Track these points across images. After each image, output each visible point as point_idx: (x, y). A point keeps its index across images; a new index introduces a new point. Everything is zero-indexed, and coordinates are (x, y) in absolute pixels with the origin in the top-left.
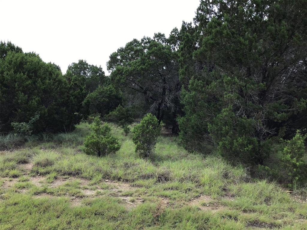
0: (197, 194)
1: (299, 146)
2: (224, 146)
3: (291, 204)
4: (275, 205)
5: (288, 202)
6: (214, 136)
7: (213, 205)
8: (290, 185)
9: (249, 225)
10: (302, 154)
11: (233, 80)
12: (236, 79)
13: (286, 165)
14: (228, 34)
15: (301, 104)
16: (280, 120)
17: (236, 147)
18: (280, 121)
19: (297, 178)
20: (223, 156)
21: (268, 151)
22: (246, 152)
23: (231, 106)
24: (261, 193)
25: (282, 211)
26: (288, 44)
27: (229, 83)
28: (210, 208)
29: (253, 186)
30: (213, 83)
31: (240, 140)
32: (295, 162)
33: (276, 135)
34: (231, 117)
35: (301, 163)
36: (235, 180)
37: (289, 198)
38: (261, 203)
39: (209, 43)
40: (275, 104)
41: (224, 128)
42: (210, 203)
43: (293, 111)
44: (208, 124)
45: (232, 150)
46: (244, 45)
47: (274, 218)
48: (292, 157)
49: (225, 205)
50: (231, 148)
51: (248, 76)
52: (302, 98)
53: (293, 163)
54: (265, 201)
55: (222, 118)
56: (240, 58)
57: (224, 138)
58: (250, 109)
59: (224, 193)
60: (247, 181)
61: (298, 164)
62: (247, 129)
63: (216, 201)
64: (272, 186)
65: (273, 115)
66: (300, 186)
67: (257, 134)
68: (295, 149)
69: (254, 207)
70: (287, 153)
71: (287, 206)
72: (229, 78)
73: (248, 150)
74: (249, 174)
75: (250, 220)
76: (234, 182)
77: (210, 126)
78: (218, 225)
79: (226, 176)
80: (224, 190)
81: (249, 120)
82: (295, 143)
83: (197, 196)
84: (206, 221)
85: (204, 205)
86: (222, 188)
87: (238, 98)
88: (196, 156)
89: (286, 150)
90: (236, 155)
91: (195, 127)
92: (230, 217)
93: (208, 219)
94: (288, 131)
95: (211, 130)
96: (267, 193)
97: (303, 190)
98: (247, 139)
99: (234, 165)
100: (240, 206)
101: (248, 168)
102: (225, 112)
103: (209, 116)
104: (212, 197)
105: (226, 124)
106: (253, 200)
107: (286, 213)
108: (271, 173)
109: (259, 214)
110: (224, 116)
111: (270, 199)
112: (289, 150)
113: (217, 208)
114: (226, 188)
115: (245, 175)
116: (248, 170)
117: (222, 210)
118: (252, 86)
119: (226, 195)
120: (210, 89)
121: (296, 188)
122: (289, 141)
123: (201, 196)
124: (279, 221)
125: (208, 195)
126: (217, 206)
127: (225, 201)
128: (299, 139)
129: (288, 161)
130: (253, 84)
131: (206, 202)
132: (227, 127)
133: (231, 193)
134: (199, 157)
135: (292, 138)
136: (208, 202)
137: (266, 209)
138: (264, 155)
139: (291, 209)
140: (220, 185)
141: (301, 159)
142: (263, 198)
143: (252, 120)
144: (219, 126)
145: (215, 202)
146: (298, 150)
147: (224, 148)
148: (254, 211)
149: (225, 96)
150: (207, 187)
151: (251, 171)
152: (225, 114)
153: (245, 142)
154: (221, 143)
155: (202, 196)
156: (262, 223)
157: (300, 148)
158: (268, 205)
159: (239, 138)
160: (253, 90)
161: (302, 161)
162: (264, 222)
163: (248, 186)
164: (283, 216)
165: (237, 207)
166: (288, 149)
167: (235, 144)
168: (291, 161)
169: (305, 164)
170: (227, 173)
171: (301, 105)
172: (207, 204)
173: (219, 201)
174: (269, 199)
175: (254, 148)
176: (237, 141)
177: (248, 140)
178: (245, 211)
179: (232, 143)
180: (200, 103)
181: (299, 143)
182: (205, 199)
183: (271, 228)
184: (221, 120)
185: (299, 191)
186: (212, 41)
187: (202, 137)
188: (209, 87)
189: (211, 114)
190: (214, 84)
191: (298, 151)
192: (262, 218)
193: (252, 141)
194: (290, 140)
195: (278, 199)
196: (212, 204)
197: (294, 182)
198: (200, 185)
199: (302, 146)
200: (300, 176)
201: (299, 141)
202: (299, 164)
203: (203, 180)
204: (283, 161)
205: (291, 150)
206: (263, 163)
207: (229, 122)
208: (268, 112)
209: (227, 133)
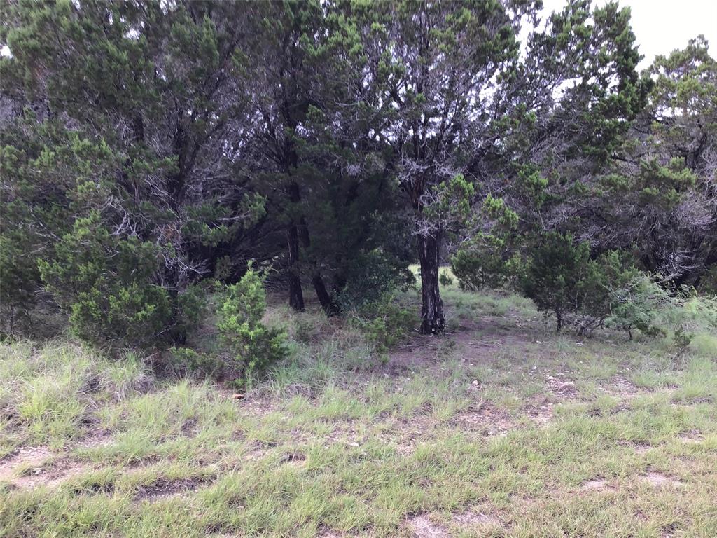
0: (8, 450)
1: (253, 296)
2: (86, 314)
3: (240, 422)
4: (204, 433)
5: (232, 420)
6: (58, 291)
7: (53, 469)
8: (239, 381)
9: (141, 494)
10: (260, 311)
11: (97, 147)
12: (104, 145)
13: (230, 340)
14: (73, 29)
15: (255, 206)
16: (214, 241)
17: (116, 311)
18: (215, 245)
19: (252, 364)
20: (84, 337)
21: (194, 313)
22: (141, 322)
23: (95, 213)
24: (175, 413)
25: (219, 442)
26: (223, 71)
27: (87, 153)
28: (43, 478)
29: (158, 400)
30: (46, 153)
31: (124, 295)
32: (247, 331)
33: (211, 275)
34: (100, 241)
35: (258, 330)
36: (116, 392)
37: (236, 410)
38: (174, 435)
39: (25, 47)
40: (204, 205)
41: (82, 268)
42: (45, 464)
43: (242, 222)
44: (39, 260)
45: (106, 322)
46: (118, 61)
47: (201, 462)
48: (240, 321)
49: (84, 460)
50: (104, 316)
51: (137, 139)
52: (257, 194)
53: (243, 334)
54: (184, 428)
55: (74, 243)
56: (110, 92)
57: (85, 294)
58: (148, 218)
59: (85, 429)
60: (145, 388)
61: (252, 333)
62: (140, 267)
63: (62, 455)
64: (200, 391)
65: (200, 232)
66: (260, 379)
67: (171, 276)
68: (245, 302)
69: (157, 448)
70: (231, 312)
71: (229, 429)
72: (86, 142)
73: (145, 317)
74: (151, 372)
75: (146, 483)
76: (112, 398)
77: (44, 265)
78: (63, 516)
79: (93, 387)
80: (87, 422)
81: (145, 245)
82: (244, 291)
83: (8, 456)
84: (30, 515)
85: (28, 473)
86: (80, 418)
87: (115, 193)
88: (14, 346)
89: (228, 307)
90: (118, 332)
91: (7, 271)
92: (96, 486)
93: (33, 510)
94: (241, 264)
95: (48, 276)
96: (188, 409)
97: (266, 387)
98: (142, 291)
99: (114, 356)
100: (123, 455)
101: (147, 359)
102: (82, 229)
103: (43, 239)
104: (52, 447)
105: (87, 258)
106: (157, 433)
107: (229, 445)
108: (199, 362)
109: (167, 462)
110: (79, 238)
111: (195, 421)
112: (233, 307)
113: (65, 471)
114: (91, 417)
115: (142, 375)
116: (148, 363)
117: (79, 474)
118: (146, 163)
119: (91, 435)
120: (39, 169)
121: (251, 386)
122: (233, 287)
123: (22, 452)
124: (213, 468)
125: (41, 446)
126: (63, 469)
127: (85, 452)
128: (253, 281)
129: (232, 330)
130: (149, 159)
131: (35, 464)
132: (90, 264)
133: (103, 427)
134: (21, 348)
135: (239, 280)
136: (39, 464)
137: (183, 448)
138: (185, 323)
139: (238, 435)
140: (73, 413)
141: (259, 322)
142: (180, 424)
143: (152, 246)
144: (69, 263)
145: (60, 460)
146: (253, 305)
147: (85, 317)
148: (154, 458)
149: (79, 187)
150: (38, 426)
151: (156, 364)
152: (81, 232)
153: (139, 299)
154: (76, 307)
155: (24, 452)
156: (173, 482)
157: (256, 299)
158: (190, 436)
159: (123, 290)
160: (148, 172)
161: (260, 326)
162: (178, 479)
163: (146, 402)
164: (220, 454)
165: (114, 459)
166: (232, 304)
167: (115, 305)
168: (238, 330)
169: (267, 331)
170: (95, 379)
171: (255, 208)
172: (35, 470)
173: (72, 454)
174: (193, 421)
175: (160, 312)
176: (119, 299)
177: (146, 292)
178: (134, 464)
179: (105, 305)
180: (12, 207)
181: (253, 288)
182: (32, 458)
183: (192, 488)
184: (72, 247)
185: (257, 391)
186: (32, 42)
187: (29, 297)
188: (37, 163)
189: (49, 233)
190: (46, 155)
191: (253, 307)
192: (173, 470)
193: (155, 293)
194: (235, 284)
195: (213, 418)
196: (49, 467)
197: (248, 372)
198: (20, 424)
199: (259, 295)
200: (257, 359)
201: (253, 285)
202: (255, 333)
203: (26, 409)
204: (224, 333)
205: (239, 305)
206: (187, 340)
207: (94, 253)
208: (189, 224)
209: (92, 279)
